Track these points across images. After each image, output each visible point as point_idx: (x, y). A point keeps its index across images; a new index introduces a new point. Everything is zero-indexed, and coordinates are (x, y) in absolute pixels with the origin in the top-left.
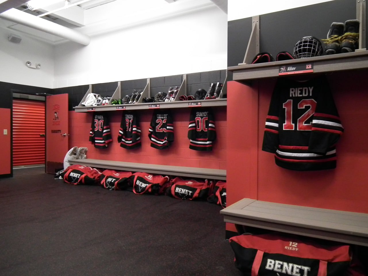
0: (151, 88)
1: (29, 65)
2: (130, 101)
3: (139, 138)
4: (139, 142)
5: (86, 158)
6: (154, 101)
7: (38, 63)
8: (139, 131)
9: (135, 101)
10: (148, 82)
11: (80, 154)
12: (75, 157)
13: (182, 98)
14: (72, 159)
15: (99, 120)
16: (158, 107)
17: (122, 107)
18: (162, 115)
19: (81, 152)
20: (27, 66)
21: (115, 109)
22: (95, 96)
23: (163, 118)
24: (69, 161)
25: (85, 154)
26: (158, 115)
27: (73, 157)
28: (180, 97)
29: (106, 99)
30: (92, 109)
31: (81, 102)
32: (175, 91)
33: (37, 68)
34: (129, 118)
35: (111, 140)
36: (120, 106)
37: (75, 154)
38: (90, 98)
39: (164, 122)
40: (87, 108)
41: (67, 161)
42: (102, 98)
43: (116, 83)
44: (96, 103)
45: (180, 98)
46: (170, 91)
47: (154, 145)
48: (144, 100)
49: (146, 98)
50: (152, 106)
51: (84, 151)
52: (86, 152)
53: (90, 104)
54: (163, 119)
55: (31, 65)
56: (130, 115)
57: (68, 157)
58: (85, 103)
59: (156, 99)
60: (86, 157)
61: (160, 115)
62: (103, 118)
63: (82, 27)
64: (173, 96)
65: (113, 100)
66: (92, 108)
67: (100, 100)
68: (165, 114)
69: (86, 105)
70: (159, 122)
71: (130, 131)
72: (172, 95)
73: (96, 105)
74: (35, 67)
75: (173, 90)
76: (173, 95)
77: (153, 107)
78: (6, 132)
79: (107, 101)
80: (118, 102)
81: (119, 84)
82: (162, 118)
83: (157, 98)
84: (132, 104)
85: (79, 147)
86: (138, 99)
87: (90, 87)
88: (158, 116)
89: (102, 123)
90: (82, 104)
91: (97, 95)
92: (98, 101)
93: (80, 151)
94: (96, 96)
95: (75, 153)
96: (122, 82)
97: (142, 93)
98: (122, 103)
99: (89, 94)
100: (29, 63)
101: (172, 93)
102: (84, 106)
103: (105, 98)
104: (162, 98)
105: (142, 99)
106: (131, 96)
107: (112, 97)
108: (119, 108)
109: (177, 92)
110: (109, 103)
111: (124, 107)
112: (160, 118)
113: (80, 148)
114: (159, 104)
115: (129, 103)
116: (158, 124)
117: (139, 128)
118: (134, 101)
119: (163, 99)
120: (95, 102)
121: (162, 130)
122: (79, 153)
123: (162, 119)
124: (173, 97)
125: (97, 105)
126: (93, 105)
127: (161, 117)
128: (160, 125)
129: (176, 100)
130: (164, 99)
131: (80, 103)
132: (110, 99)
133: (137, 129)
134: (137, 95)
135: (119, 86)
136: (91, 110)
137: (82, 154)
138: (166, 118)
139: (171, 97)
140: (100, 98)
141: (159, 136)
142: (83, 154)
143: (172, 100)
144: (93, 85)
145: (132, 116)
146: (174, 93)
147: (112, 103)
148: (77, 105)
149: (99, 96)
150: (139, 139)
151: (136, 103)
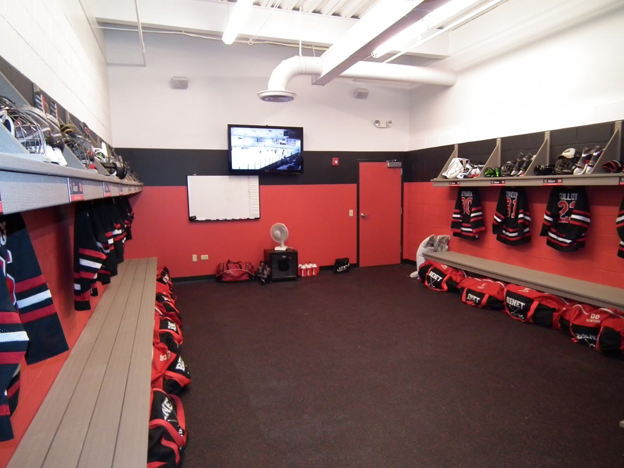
0: (551, 147)
1: (377, 124)
2: (514, 171)
3: (527, 230)
4: (528, 235)
5: (448, 251)
6: (555, 172)
7: (388, 120)
8: (528, 218)
9: (521, 172)
10: (547, 137)
11: (439, 245)
12: (431, 250)
13: (608, 167)
14: (428, 252)
15: (466, 198)
16: (560, 183)
17: (500, 181)
18: (568, 194)
19: (441, 241)
20: (376, 126)
21: (488, 184)
22: (461, 162)
23: (570, 199)
24: (424, 255)
25: (447, 244)
26: (561, 194)
27: (429, 249)
28: (605, 165)
29: (476, 168)
30: (456, 184)
31: (442, 171)
32: (595, 154)
33: (387, 127)
34: (512, 196)
35: (483, 229)
36: (497, 181)
37: (432, 245)
38: (455, 166)
39: (572, 206)
40: (450, 181)
41: (421, 254)
42: (471, 166)
43: (494, 140)
44: (461, 174)
45: (605, 167)
46: (584, 154)
47: (551, 243)
48: (538, 171)
49: (540, 166)
50: (549, 181)
51: (445, 239)
52: (448, 242)
53: (454, 175)
54: (569, 202)
55: (379, 124)
56: (513, 192)
57: (422, 249)
58: (447, 174)
59: (557, 169)
60: (449, 248)
61: (565, 195)
62: (471, 195)
63: (447, 59)
64: (589, 164)
65: (486, 170)
66: (456, 182)
67: (468, 169)
68: (575, 193)
69: (448, 177)
70: (563, 206)
71: (512, 217)
72: (589, 162)
73: (462, 177)
74: (386, 126)
75: (591, 152)
76: (591, 162)
77: (551, 183)
78: (351, 213)
79: (478, 171)
80: (494, 172)
81: (499, 143)
82: (568, 199)
83: (560, 166)
84: (515, 177)
85: (437, 235)
86: (525, 169)
87: (456, 148)
88: (561, 196)
89: (470, 202)
90: (443, 174)
91: (465, 160)
92: (465, 170)
93: (439, 240)
94: (464, 162)
95: (432, 243)
96: (504, 140)
97: (535, 156)
98: (500, 175)
99: (454, 159)
100: (377, 122)
101: (589, 157)
102: (445, 177)
103: (476, 166)
104: (570, 166)
105: (533, 169)
106: (515, 163)
107: (486, 163)
108: (495, 182)
109: (599, 155)
110: (481, 174)
111: (503, 182)
112: (564, 200)
113: (439, 237)
114: (561, 179)
115: (512, 174)
116: (561, 209)
117: (528, 213)
118: (519, 171)
119: (570, 169)
120: (461, 172)
121: (567, 220)
122: (438, 243)
123: (567, 201)
124: (589, 166)
125: (464, 177)
126: (457, 177)
127: (566, 198)
128: (563, 212)
129: (594, 172)
130: (574, 167)
131: (440, 174)
132: (483, 167)
133: (525, 215)
134: (524, 161)
135: (498, 146)
136: (454, 185)
137: (442, 244)
138: (575, 200)
139: (586, 165)
140: (468, 166)
141: (562, 229)
142: (444, 244)
143: (587, 171)
144: (460, 145)
145: (517, 194)
146: (593, 158)
147: (486, 173)
148: (436, 177)
149: (467, 162)
150: (528, 232)
151: (522, 176)
